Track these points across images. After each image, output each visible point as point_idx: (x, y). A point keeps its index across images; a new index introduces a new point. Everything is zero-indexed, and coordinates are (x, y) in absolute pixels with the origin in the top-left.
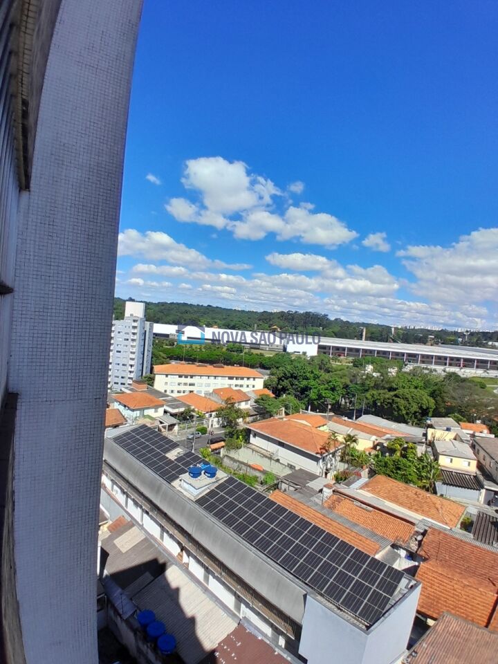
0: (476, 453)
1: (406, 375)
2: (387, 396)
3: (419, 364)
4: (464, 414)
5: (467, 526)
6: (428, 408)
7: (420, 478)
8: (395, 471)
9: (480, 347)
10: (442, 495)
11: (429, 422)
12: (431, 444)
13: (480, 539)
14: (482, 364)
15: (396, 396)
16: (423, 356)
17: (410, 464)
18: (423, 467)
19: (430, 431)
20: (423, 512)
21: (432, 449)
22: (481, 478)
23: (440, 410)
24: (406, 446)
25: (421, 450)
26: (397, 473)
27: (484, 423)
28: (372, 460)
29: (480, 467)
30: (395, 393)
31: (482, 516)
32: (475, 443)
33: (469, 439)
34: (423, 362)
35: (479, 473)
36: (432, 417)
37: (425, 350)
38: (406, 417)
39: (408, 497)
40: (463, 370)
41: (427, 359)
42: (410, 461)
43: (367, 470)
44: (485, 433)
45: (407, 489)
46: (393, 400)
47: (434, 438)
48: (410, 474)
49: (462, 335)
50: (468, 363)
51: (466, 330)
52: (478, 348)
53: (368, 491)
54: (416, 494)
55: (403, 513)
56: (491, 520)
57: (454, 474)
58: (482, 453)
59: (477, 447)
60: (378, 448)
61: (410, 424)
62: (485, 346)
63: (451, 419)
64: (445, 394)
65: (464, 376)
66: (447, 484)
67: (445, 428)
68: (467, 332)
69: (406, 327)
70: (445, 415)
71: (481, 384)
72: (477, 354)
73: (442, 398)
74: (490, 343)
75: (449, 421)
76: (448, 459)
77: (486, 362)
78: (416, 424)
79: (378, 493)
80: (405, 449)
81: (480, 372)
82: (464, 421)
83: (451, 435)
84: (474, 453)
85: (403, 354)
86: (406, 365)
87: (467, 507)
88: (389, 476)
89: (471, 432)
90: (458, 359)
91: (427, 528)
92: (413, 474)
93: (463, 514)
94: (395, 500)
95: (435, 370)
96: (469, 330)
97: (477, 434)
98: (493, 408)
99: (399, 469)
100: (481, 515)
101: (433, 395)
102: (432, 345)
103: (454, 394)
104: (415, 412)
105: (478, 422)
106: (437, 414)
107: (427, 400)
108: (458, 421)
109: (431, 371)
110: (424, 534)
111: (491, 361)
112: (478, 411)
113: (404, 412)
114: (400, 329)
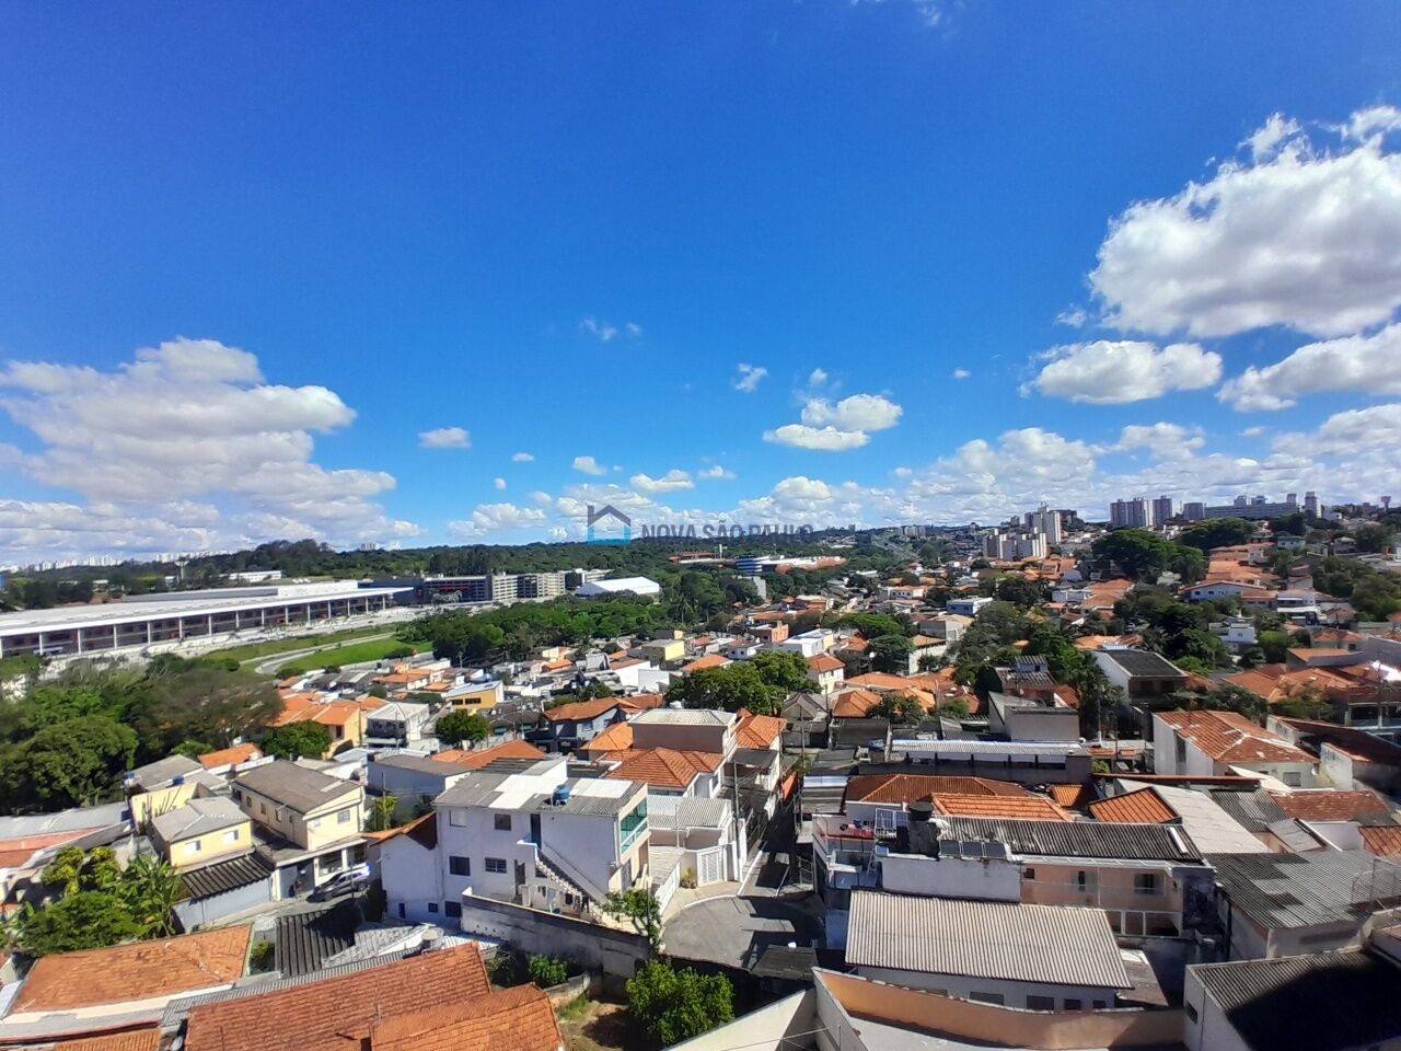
0: (246, 806)
1: (51, 688)
2: (12, 756)
3: (80, 654)
4: (205, 738)
5: (263, 961)
6: (122, 752)
7: (138, 917)
8: (77, 932)
9: (214, 587)
10: (196, 929)
11: (130, 782)
12: (147, 830)
13: (295, 972)
14: (224, 621)
15: (36, 748)
16: (88, 632)
17: (110, 897)
18: (140, 891)
19: (138, 802)
20: (168, 987)
21: (152, 839)
22: (266, 850)
23: (151, 745)
24: (87, 860)
25: (124, 854)
26: (83, 933)
27: (248, 739)
28: (15, 932)
29: (260, 830)
30: (32, 740)
31: (287, 926)
32: (240, 788)
33: (225, 784)
34: (89, 646)
35: (258, 843)
36: (135, 767)
37: (89, 615)
38: (72, 791)
39: (122, 973)
40: (185, 644)
41: (98, 636)
42: (106, 891)
43: (9, 961)
44: (257, 759)
45: (116, 958)
46: (31, 761)
47: (150, 812)
48: (114, 921)
49: (170, 568)
50: (195, 625)
51: (178, 556)
52: (210, 590)
53: (31, 1009)
54: (139, 957)
55: (123, 1016)
56: (305, 921)
57: (209, 870)
58: (257, 801)
59: (245, 794)
60: (20, 895)
61: (87, 803)
62: (223, 583)
63: (179, 757)
64: (155, 707)
65: (192, 655)
66: (201, 899)
67: (170, 781)
68: (182, 559)
69: (31, 568)
70: (165, 753)
71: (228, 664)
72: (210, 602)
73: (149, 716)
74: (233, 576)
75: (177, 761)
76: (191, 844)
77: (230, 616)
78: (100, 797)
79: (53, 1003)
80: (88, 869)
81: (222, 640)
82: (208, 752)
83: (187, 791)
84: (242, 808)
85: (34, 638)
86: (47, 664)
87: (253, 923)
88: (67, 949)
89: (227, 768)
90: (172, 622)
91: (184, 1016)
92: (121, 916)
93: (249, 941)
94: (99, 995)
95: (123, 659)
96: (184, 555)
97: (238, 769)
98: (260, 703)
99: (86, 921)
100: (284, 923)
101: (127, 717)
102: (105, 602)
103: (175, 701)
104: (94, 772)
105: (236, 741)
106: (146, 757)
107: (117, 733)
108: (195, 754)
109: (114, 662)
110: (182, 1032)
111: (240, 612)
112: (232, 720)
113: (66, 781)
114: (17, 574)
